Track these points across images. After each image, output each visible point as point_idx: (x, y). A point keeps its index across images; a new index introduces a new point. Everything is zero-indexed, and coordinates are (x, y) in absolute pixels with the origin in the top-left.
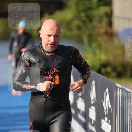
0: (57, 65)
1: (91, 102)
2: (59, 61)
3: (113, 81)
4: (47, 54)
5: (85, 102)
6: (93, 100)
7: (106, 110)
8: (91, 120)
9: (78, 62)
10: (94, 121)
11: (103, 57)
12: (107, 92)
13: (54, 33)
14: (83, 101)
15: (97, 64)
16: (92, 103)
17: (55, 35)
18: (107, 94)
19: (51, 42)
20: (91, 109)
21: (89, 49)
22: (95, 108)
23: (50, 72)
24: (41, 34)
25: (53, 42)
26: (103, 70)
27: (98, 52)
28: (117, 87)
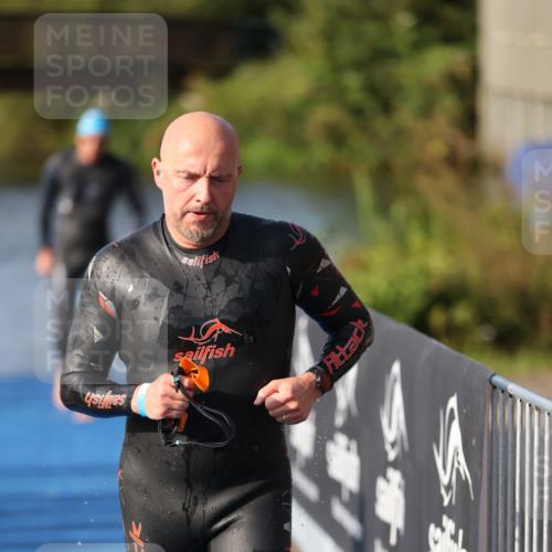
0: (224, 304)
1: (386, 454)
2: (234, 287)
3: (478, 363)
4: (185, 260)
5: (360, 453)
6: (393, 445)
7: (448, 488)
8: (387, 527)
9: (315, 293)
10: (398, 531)
11: (438, 263)
12: (452, 410)
13: (211, 164)
14: (354, 445)
15: (413, 291)
16: (392, 455)
17: (213, 175)
18: (452, 418)
19: (198, 201)
20: (388, 481)
21: (377, 226)
22: (405, 476)
23: (197, 336)
24: (158, 173)
25: (206, 204)
26: (437, 318)
27: (416, 238)
28: (494, 387)
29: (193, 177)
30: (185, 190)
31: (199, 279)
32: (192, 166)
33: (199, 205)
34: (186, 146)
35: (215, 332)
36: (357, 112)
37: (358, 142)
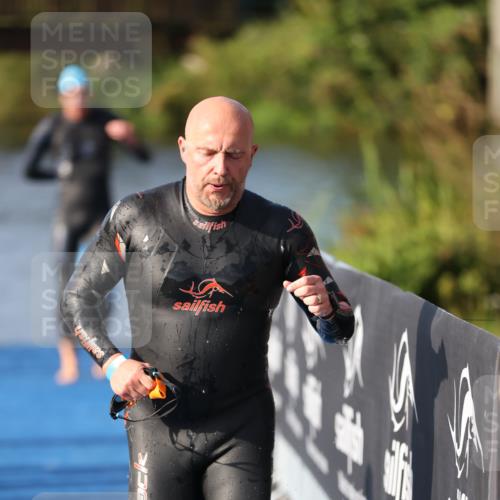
19: (216, 173)
24: (183, 150)
25: (223, 176)
29: (211, 153)
30: (205, 164)
31: (204, 241)
32: (210, 143)
33: (216, 177)
34: (206, 126)
35: (211, 289)
36: (365, 74)
37: (364, 105)
